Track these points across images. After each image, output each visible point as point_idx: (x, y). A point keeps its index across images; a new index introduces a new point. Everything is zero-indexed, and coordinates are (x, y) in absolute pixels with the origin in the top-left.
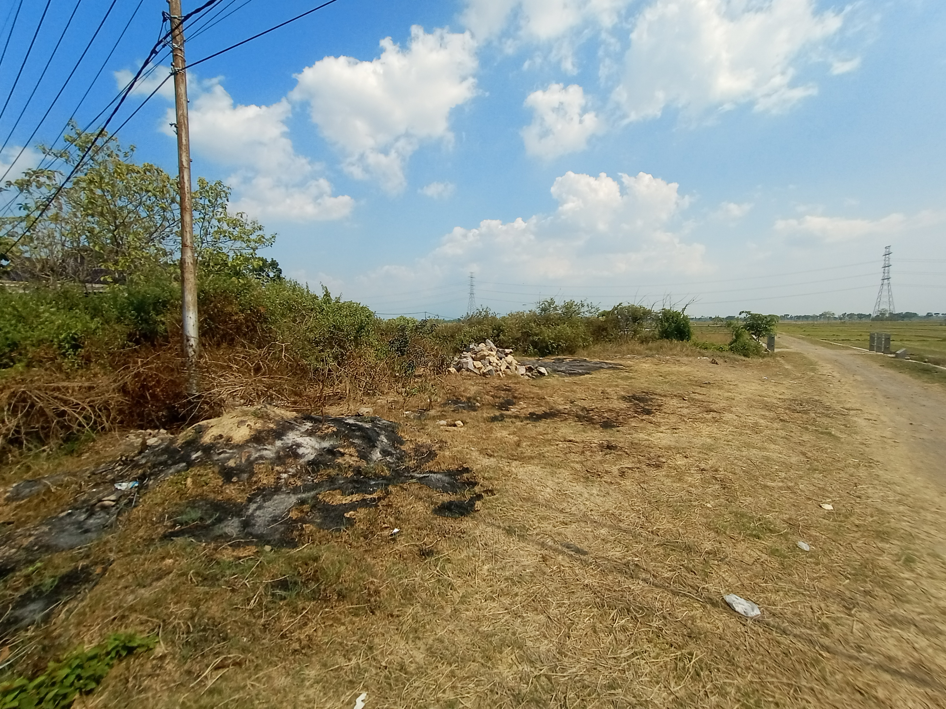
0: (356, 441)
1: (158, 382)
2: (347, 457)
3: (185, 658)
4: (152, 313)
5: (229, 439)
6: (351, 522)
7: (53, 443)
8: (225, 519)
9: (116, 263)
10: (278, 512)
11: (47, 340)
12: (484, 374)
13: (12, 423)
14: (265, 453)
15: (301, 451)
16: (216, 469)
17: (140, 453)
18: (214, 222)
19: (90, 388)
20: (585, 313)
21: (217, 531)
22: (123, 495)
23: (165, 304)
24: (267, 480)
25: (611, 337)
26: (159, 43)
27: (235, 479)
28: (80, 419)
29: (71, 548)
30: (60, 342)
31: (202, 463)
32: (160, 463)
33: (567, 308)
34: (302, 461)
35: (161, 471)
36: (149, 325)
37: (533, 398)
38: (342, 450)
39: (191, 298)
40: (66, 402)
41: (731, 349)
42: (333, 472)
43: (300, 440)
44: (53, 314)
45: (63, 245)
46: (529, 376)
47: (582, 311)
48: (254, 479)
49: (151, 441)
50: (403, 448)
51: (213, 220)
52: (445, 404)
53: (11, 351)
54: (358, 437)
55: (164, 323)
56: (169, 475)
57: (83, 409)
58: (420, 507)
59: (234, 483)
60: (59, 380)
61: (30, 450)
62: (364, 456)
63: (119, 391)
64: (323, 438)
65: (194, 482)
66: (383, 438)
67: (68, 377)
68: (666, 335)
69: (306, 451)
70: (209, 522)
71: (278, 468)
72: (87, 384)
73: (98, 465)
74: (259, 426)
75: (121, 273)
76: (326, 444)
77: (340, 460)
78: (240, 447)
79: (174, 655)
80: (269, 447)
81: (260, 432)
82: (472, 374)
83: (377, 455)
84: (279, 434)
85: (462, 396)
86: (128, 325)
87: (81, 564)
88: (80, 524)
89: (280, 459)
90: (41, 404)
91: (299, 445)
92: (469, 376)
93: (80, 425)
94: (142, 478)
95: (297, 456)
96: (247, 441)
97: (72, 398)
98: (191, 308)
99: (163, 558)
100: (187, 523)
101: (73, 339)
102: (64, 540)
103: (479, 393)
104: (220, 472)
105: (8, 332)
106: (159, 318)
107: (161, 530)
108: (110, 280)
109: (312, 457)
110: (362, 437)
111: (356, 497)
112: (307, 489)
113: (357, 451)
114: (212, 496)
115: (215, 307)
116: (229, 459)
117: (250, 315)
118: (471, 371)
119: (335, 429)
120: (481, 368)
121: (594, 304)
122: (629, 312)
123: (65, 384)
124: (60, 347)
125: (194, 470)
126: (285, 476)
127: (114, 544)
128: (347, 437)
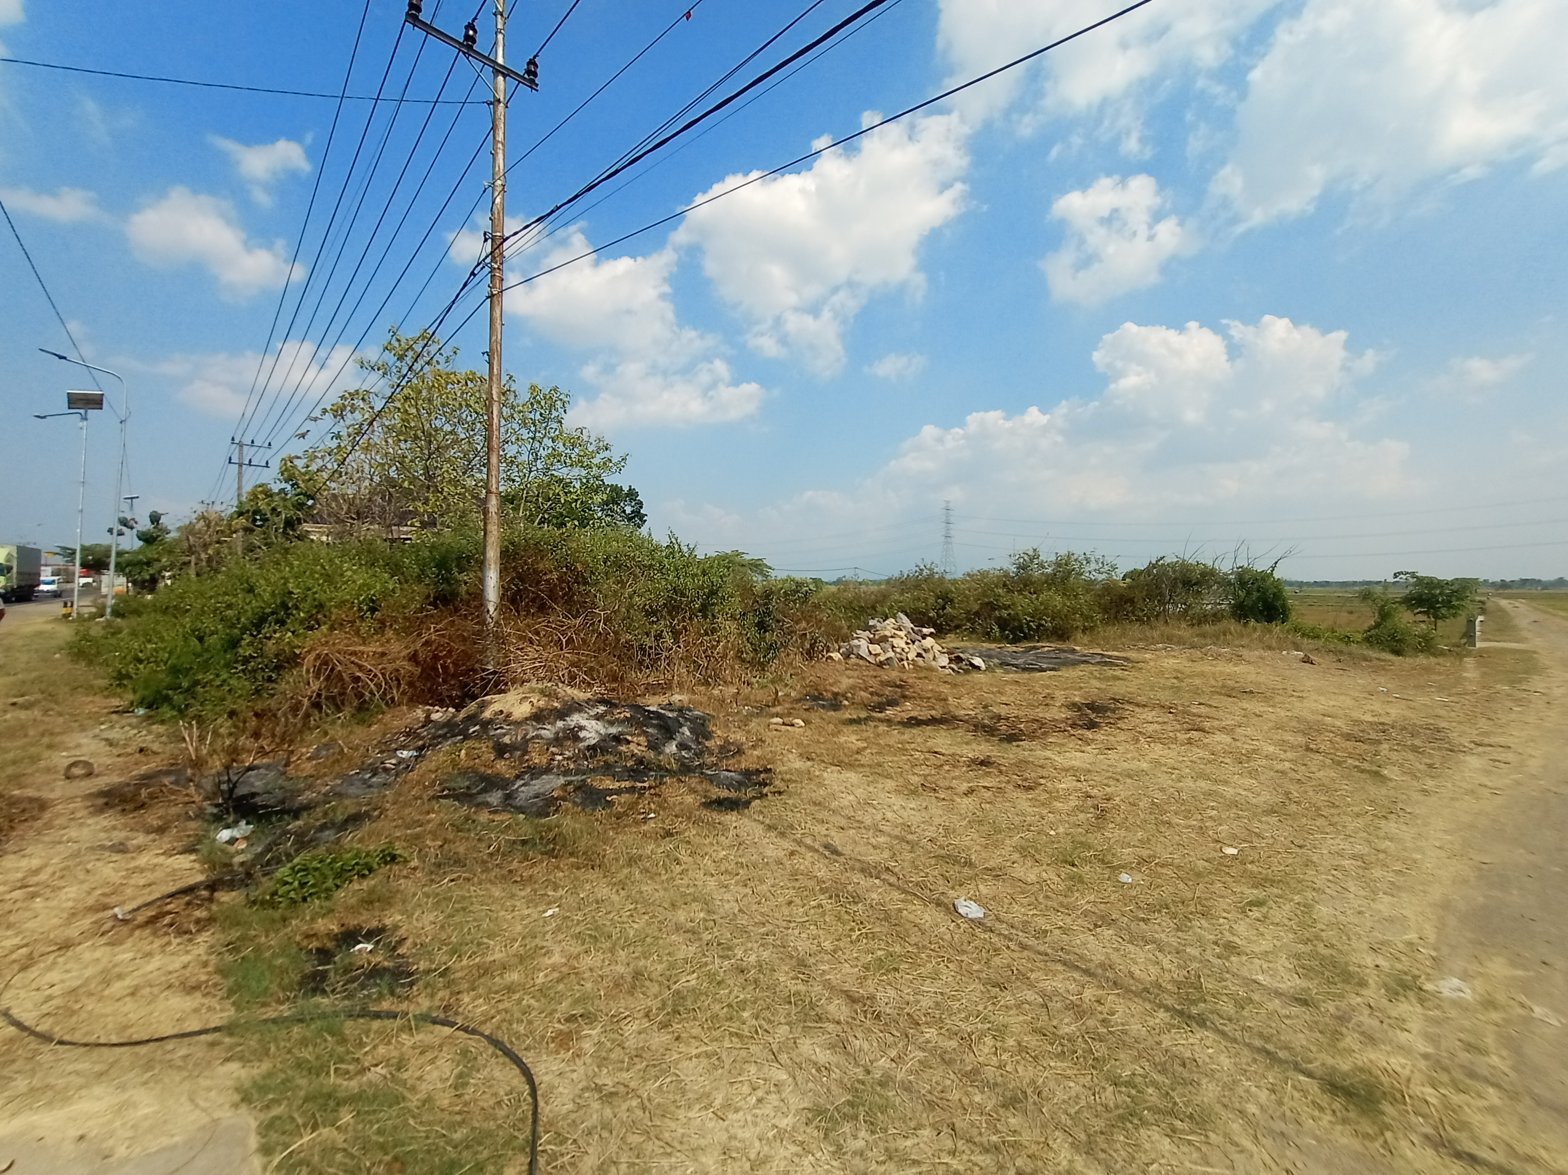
0: (650, 730)
1: (450, 652)
2: (632, 746)
3: (432, 873)
4: (455, 570)
5: (509, 715)
6: (610, 804)
7: (347, 711)
8: (491, 791)
9: (426, 502)
10: (542, 790)
11: (347, 601)
12: (881, 665)
13: (315, 686)
14: (543, 732)
15: (582, 734)
16: (491, 744)
17: (423, 726)
18: (547, 442)
19: (383, 654)
20: (1092, 573)
21: (480, 799)
22: (401, 761)
23: (468, 558)
24: (537, 759)
25: (1141, 614)
26: (479, 264)
27: (507, 755)
28: (372, 686)
29: (357, 797)
30: (360, 603)
31: (478, 737)
32: (440, 736)
33: (1060, 565)
34: (581, 745)
35: (440, 743)
36: (450, 584)
37: (929, 698)
38: (629, 738)
39: (492, 554)
40: (360, 667)
41: (1367, 640)
42: (611, 759)
43: (584, 723)
44: (355, 572)
45: (372, 480)
46: (953, 670)
47: (1087, 569)
48: (527, 757)
49: (435, 717)
50: (707, 744)
51: (545, 440)
52: (798, 701)
53: (318, 612)
54: (653, 726)
55: (466, 583)
56: (446, 746)
57: (375, 675)
58: (689, 799)
59: (506, 759)
60: (356, 644)
61: (327, 715)
62: (653, 746)
63: (410, 660)
64: (611, 723)
65: (467, 754)
66: (686, 731)
67: (364, 644)
68: (1241, 612)
69: (588, 735)
70: (474, 791)
71: (552, 749)
72: (380, 650)
73: (385, 735)
74: (542, 703)
75: (430, 515)
76: (613, 730)
77: (623, 748)
78: (518, 724)
79: (423, 869)
80: (549, 727)
81: (541, 710)
82: (861, 662)
83: (671, 748)
84: (562, 714)
85: (826, 691)
86: (428, 585)
87: (364, 809)
88: (365, 781)
89: (557, 741)
90: (339, 668)
91: (581, 728)
92: (857, 665)
93: (371, 693)
94: (420, 749)
95: (577, 739)
96: (526, 719)
97: (365, 664)
98: (493, 566)
99: (428, 813)
100: (454, 789)
101: (373, 601)
102: (352, 790)
103: (853, 687)
104: (493, 747)
105: (316, 593)
106: (463, 577)
107: (431, 793)
108: (418, 524)
109: (593, 742)
110: (659, 727)
111: (627, 784)
112: (578, 772)
113: (648, 741)
114: (483, 769)
115: (526, 563)
116: (505, 735)
117: (565, 573)
118: (862, 658)
119: (628, 715)
120: (879, 655)
121: (1108, 559)
122: (1174, 572)
123: (362, 648)
124: (360, 609)
125: (469, 743)
126: (560, 758)
127: (390, 798)
128: (640, 725)
